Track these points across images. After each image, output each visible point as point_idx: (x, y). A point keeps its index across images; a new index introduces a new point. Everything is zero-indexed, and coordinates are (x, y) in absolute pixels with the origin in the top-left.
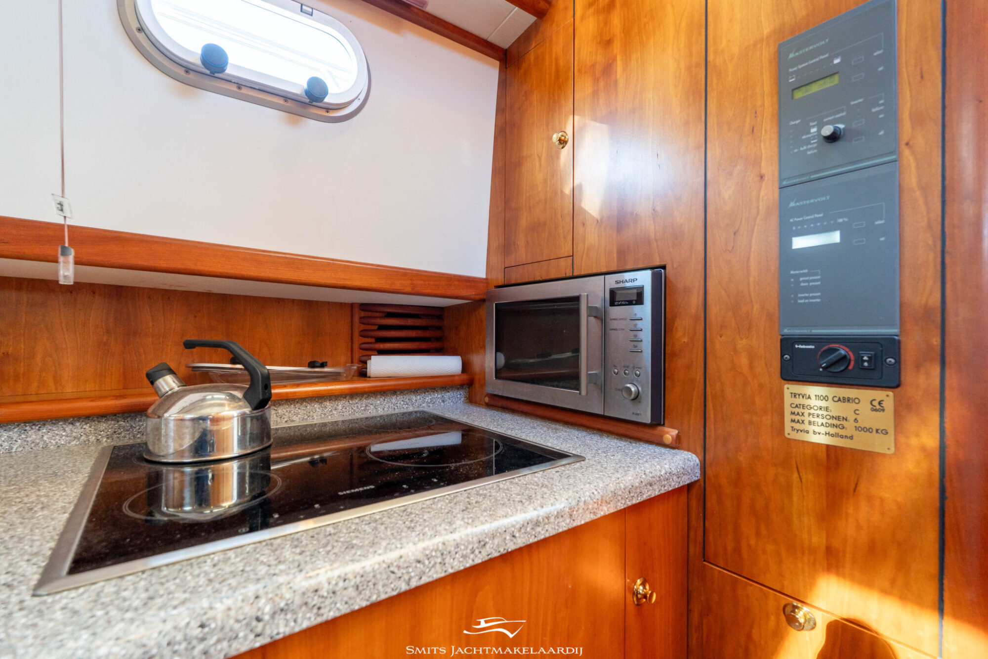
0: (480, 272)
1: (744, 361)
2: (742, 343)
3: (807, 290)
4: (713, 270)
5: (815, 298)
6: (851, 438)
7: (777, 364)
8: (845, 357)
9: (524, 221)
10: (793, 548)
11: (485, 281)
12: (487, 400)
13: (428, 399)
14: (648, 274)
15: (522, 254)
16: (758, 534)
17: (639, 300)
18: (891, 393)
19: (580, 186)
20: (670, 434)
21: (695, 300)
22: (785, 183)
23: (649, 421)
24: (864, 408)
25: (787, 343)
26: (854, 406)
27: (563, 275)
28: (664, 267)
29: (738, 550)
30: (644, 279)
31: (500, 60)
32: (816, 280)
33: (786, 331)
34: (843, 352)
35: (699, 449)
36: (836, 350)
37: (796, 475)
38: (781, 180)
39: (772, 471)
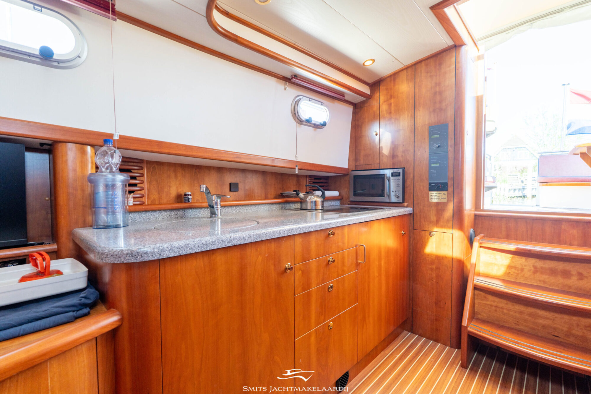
0: (346, 166)
1: (422, 188)
2: (421, 184)
3: (434, 174)
4: (415, 169)
5: (435, 175)
6: (440, 200)
7: (428, 188)
8: (439, 186)
9: (363, 153)
10: (431, 222)
11: (348, 169)
12: (349, 203)
13: (332, 203)
14: (402, 169)
15: (362, 162)
16: (424, 221)
17: (399, 175)
18: (446, 192)
19: (382, 147)
20: (406, 204)
21: (412, 176)
22: (430, 153)
23: (401, 202)
24: (443, 194)
25: (430, 184)
26: (441, 194)
27: (376, 168)
28: (404, 168)
29: (420, 225)
30: (401, 171)
31: (353, 106)
32: (435, 172)
33: (430, 182)
34: (439, 185)
35: (412, 207)
36: (438, 185)
37: (431, 209)
38: (429, 153)
39: (427, 208)
